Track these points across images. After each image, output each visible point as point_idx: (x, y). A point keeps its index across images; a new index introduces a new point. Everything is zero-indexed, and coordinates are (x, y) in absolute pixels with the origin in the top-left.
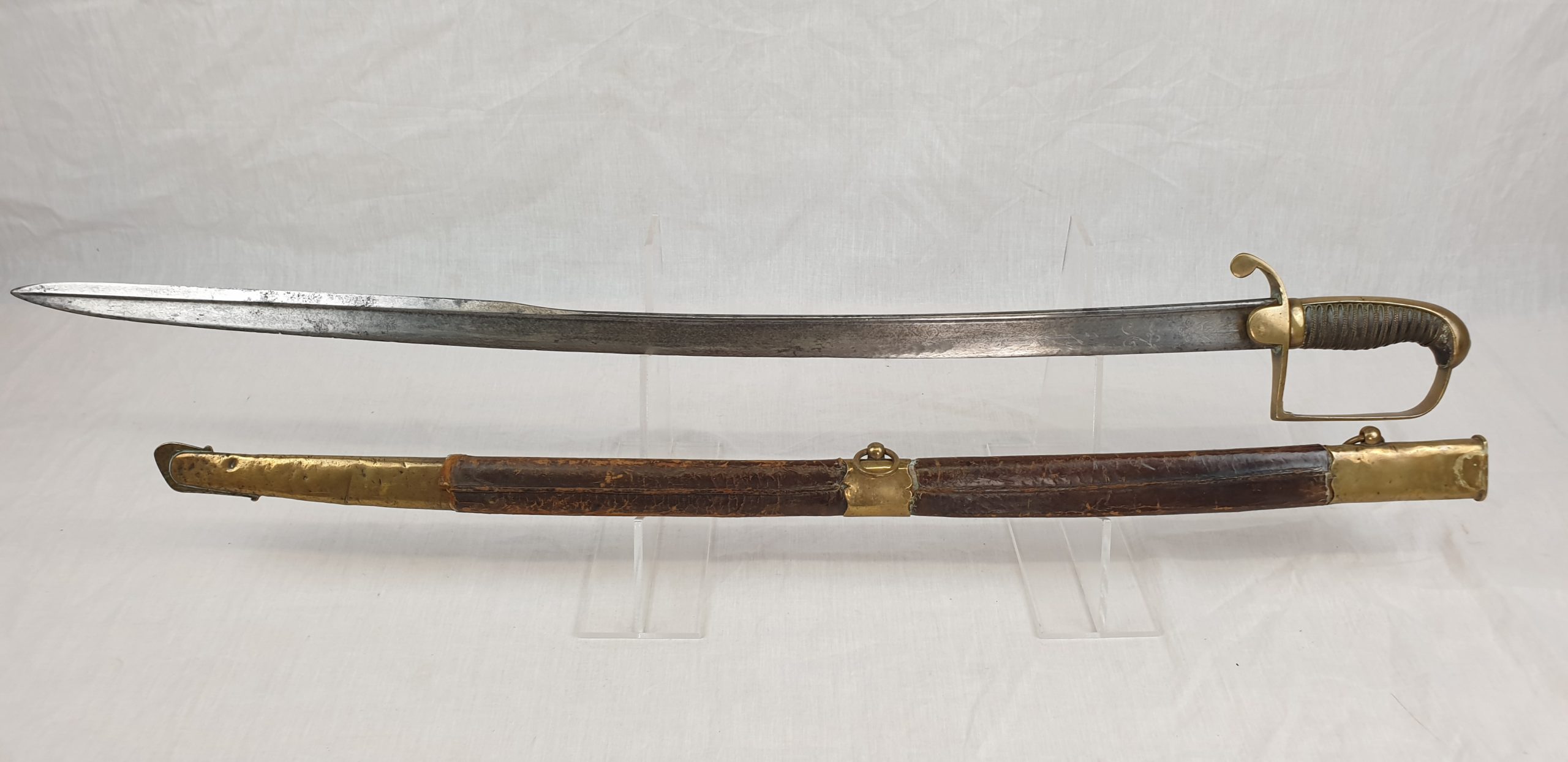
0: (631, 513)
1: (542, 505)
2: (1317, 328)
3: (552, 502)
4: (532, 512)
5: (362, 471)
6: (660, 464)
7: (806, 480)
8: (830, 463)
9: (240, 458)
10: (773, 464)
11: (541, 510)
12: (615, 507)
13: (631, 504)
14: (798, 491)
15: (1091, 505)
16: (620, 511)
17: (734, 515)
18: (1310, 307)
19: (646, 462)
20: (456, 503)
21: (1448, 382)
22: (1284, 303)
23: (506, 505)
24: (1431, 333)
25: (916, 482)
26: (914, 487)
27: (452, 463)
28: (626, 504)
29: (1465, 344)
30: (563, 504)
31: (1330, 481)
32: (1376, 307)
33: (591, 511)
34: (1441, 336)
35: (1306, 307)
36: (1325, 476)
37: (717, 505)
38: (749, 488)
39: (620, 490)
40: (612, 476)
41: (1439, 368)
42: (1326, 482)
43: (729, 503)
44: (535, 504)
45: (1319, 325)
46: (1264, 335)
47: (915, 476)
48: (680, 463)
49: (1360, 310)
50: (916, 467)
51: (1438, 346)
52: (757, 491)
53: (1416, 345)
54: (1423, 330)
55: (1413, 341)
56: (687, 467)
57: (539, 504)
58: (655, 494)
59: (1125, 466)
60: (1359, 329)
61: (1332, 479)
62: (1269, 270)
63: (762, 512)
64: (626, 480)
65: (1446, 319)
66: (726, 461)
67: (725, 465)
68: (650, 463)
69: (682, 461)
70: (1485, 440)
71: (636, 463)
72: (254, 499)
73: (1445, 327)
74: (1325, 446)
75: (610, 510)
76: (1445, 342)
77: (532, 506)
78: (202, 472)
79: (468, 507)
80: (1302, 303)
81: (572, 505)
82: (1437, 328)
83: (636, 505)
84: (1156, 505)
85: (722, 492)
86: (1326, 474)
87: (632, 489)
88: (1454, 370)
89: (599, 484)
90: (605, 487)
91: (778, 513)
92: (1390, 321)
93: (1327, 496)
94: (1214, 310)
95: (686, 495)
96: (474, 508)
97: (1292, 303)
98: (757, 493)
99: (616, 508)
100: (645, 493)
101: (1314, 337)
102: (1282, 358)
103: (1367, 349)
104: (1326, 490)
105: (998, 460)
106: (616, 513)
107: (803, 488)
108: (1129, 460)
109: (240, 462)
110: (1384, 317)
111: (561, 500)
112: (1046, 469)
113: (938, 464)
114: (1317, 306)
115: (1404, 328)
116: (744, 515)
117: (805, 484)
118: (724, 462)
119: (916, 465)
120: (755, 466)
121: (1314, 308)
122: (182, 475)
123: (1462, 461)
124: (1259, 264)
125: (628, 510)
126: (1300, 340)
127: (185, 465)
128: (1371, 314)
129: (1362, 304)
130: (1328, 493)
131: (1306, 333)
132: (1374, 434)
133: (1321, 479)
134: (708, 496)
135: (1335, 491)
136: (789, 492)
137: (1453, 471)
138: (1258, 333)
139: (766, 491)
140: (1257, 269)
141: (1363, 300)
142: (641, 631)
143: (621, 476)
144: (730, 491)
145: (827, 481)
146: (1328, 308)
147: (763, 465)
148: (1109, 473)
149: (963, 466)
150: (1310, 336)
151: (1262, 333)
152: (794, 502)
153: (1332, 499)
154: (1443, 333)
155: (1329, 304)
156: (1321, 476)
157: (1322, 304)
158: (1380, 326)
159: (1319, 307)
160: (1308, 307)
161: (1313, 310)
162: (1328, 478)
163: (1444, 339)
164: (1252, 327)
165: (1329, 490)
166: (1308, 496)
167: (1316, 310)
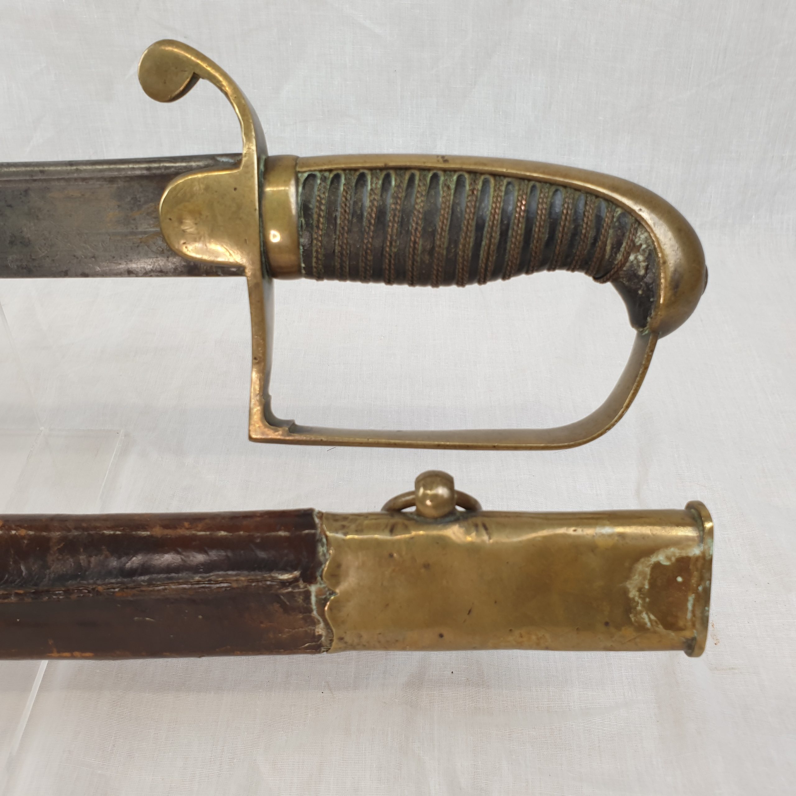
2: (328, 229)
18: (315, 177)
22: (244, 163)
24: (608, 249)
31: (322, 604)
34: (631, 257)
35: (306, 175)
36: (307, 592)
41: (635, 336)
42: (314, 607)
45: (333, 220)
51: (625, 282)
54: (589, 241)
55: (567, 266)
60: (429, 235)
65: (646, 214)
70: (709, 519)
73: (641, 237)
76: (642, 272)
80: (295, 167)
86: (312, 588)
92: (506, 214)
93: (320, 636)
94: (98, 179)
101: (321, 251)
104: (314, 623)
114: (331, 176)
115: (544, 235)
121: (324, 179)
123: (648, 570)
126: (291, 256)
129: (440, 173)
130: (320, 630)
131: (304, 240)
133: (300, 600)
137: (626, 592)
141: (446, 162)
146: (359, 181)
150: (314, 249)
153: (332, 642)
154: (635, 248)
155: (361, 171)
156: (300, 593)
157: (344, 170)
158: (480, 227)
159: (337, 177)
160: (312, 177)
161: (323, 184)
162: (317, 596)
163: (639, 266)
164: (168, 220)
165: (322, 625)
166: (271, 635)
167: (328, 187)
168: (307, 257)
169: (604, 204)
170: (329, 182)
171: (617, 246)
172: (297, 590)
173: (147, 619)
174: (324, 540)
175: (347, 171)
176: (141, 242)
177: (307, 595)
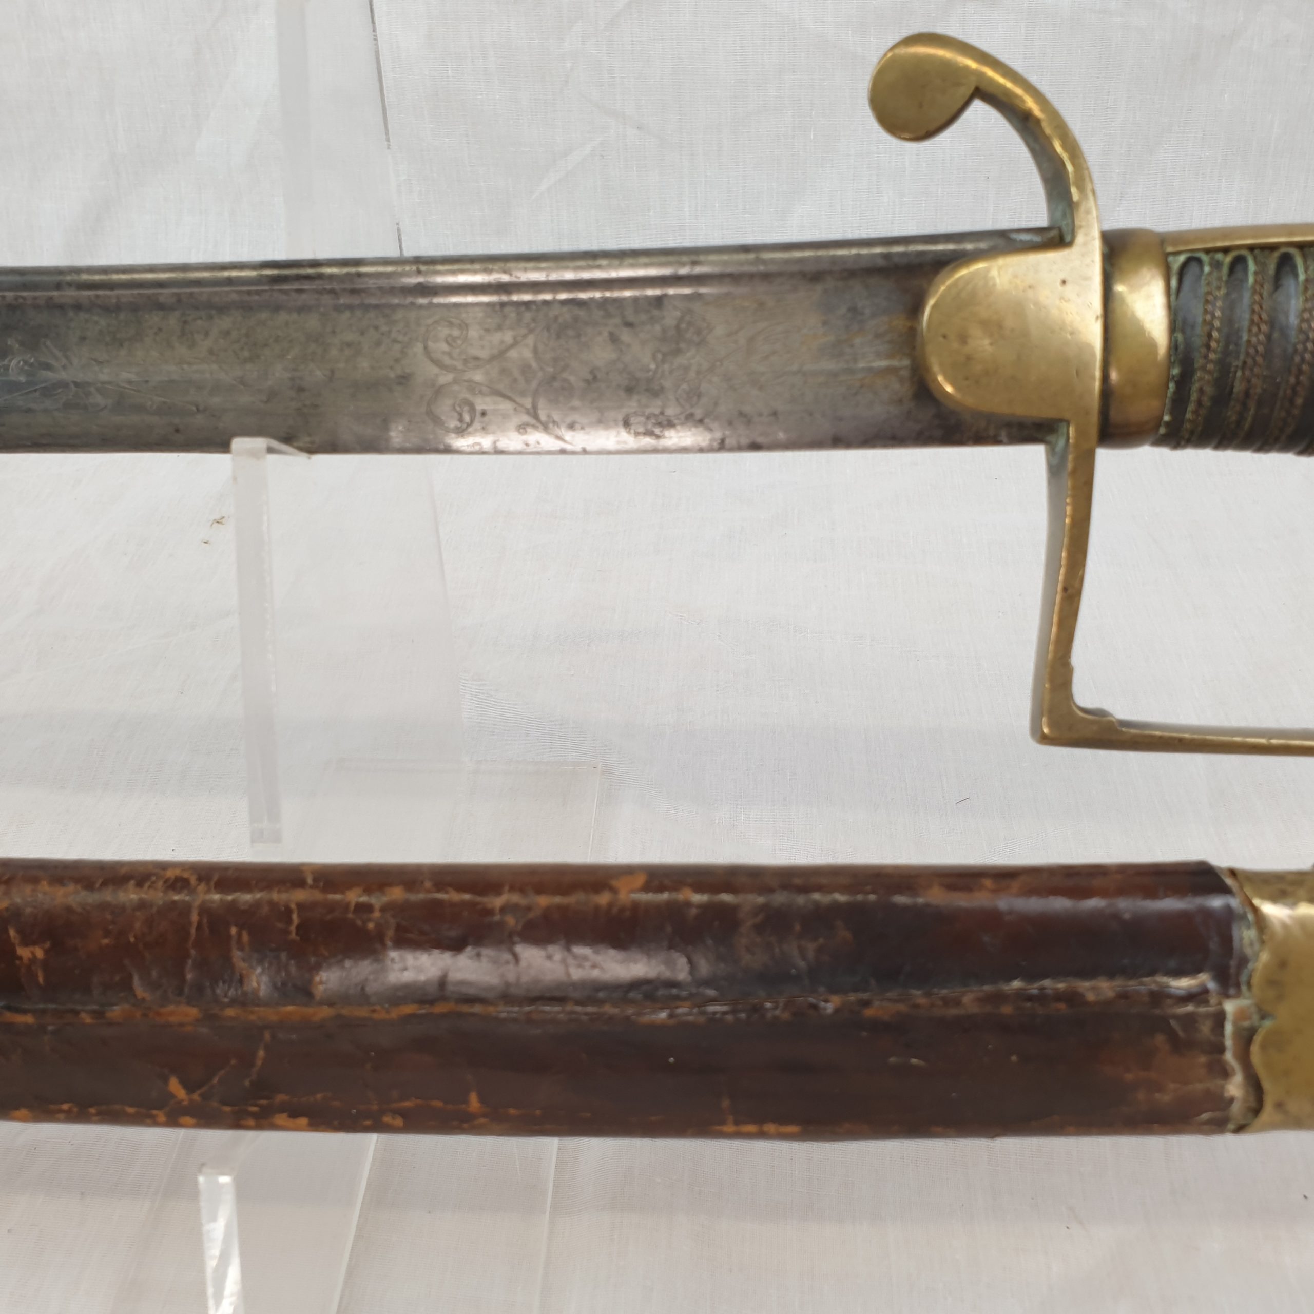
15: (190, 1088)
18: (1199, 261)
22: (1087, 241)
31: (1246, 1038)
35: (1182, 258)
42: (1229, 1042)
45: (1231, 336)
61: (1252, 1030)
74: (1233, 873)
84: (466, 1101)
86: (1231, 1007)
93: (1232, 1100)
97: (1122, 246)
104: (1226, 1073)
114: (1228, 259)
121: (1217, 265)
126: (1148, 404)
130: (1235, 1088)
131: (1176, 371)
133: (1205, 1029)
135: (1266, 1085)
138: (967, 371)
140: (976, 100)
150: (1195, 387)
151: (983, 372)
153: (1257, 1110)
155: (1284, 250)
156: (1207, 1016)
157: (1251, 248)
159: (1239, 261)
160: (1193, 260)
161: (1215, 274)
162: (1235, 1023)
164: (941, 339)
165: (1237, 1078)
167: (1225, 278)
168: (1179, 402)
170: (1225, 270)
172: (1202, 1010)
173: (914, 1061)
174: (1251, 917)
175: (1257, 252)
176: (862, 386)
177: (1220, 1018)
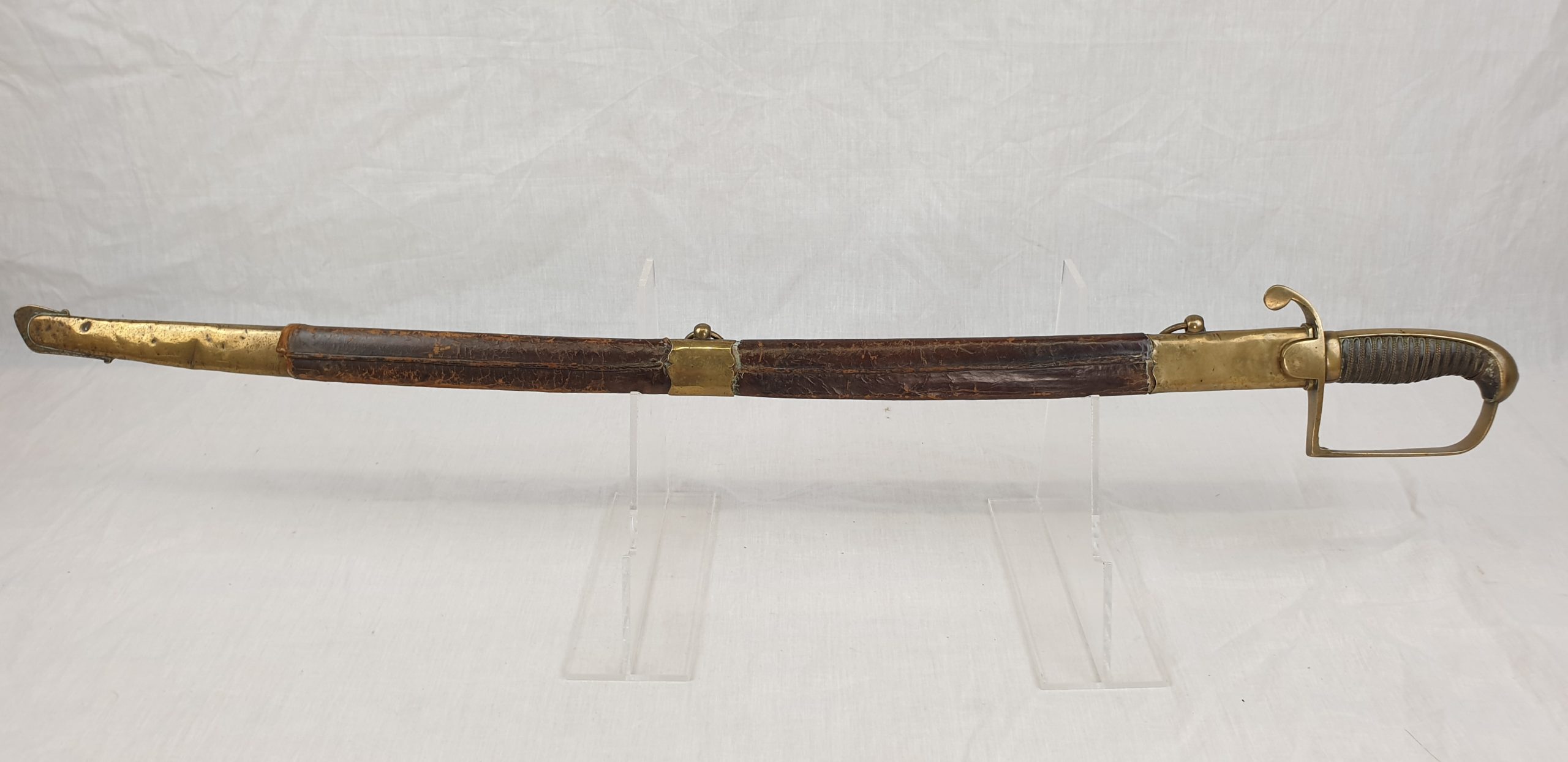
0: (459, 384)
1: (373, 373)
2: (1354, 362)
3: (383, 371)
4: (364, 381)
5: (207, 336)
6: (487, 338)
7: (631, 358)
8: (655, 342)
9: (94, 321)
10: (599, 341)
11: (373, 378)
12: (443, 377)
13: (458, 375)
14: (622, 368)
16: (448, 382)
17: (560, 389)
18: (1347, 340)
19: (474, 335)
20: (293, 369)
21: (1494, 416)
22: (1319, 336)
23: (339, 373)
24: (1476, 366)
25: (738, 361)
26: (736, 366)
27: (290, 331)
28: (453, 376)
29: (1512, 377)
30: (393, 374)
31: (1151, 369)
32: (1417, 340)
33: (422, 381)
34: (1487, 370)
35: (1343, 338)
36: (1145, 363)
37: (542, 380)
38: (573, 364)
39: (448, 361)
40: (440, 347)
41: (1485, 402)
42: (1147, 370)
43: (554, 378)
44: (367, 372)
45: (1356, 357)
46: (1299, 369)
47: (737, 356)
48: (507, 337)
49: (1400, 342)
50: (739, 347)
51: (1483, 380)
52: (581, 366)
53: (1460, 378)
54: (1468, 363)
55: (1457, 374)
56: (514, 341)
57: (370, 372)
58: (481, 366)
59: (943, 350)
60: (1399, 363)
61: (1152, 368)
62: (1305, 302)
63: (588, 388)
64: (454, 352)
65: (1493, 352)
66: (552, 337)
67: (551, 340)
68: (478, 336)
69: (509, 336)
71: (464, 336)
72: (106, 361)
73: (1491, 361)
75: (438, 381)
76: (1491, 376)
77: (364, 375)
78: (57, 333)
79: (305, 373)
80: (1338, 336)
81: (402, 375)
82: (1483, 361)
83: (464, 376)
85: (547, 366)
86: (1147, 362)
87: (458, 360)
88: (1500, 405)
89: (427, 355)
90: (434, 358)
91: (603, 389)
92: (1432, 353)
93: (1149, 384)
95: (512, 368)
96: (310, 375)
97: (1328, 336)
98: (581, 369)
99: (444, 379)
100: (471, 364)
101: (1351, 371)
102: (1317, 393)
103: (1407, 382)
104: (1147, 378)
105: (820, 342)
106: (444, 384)
107: (627, 365)
108: (947, 345)
109: (93, 325)
110: (1424, 349)
111: (391, 369)
112: (865, 352)
113: (760, 344)
114: (1354, 340)
115: (1446, 361)
116: (570, 390)
117: (628, 361)
118: (550, 338)
119: (739, 345)
120: (580, 343)
121: (1351, 341)
122: (39, 335)
124: (1295, 296)
125: (456, 382)
126: (1337, 373)
127: (43, 326)
128: (1411, 346)
130: (1149, 381)
131: (1342, 365)
132: (1199, 323)
133: (1142, 367)
134: (533, 370)
135: (1157, 382)
136: (613, 368)
138: (1292, 367)
139: (590, 366)
140: (1291, 301)
141: (1404, 333)
142: (629, 672)
143: (449, 347)
144: (555, 365)
145: (651, 358)
146: (1366, 342)
147: (589, 342)
148: (927, 356)
149: (785, 347)
150: (1347, 370)
151: (1297, 368)
152: (618, 378)
153: (1153, 386)
154: (1489, 366)
155: (1367, 338)
157: (1360, 337)
158: (1421, 359)
163: (1490, 373)
165: (1149, 379)
166: (1128, 383)
168: (1343, 374)
169: (1473, 348)
171: (1480, 365)
172: (1143, 363)
